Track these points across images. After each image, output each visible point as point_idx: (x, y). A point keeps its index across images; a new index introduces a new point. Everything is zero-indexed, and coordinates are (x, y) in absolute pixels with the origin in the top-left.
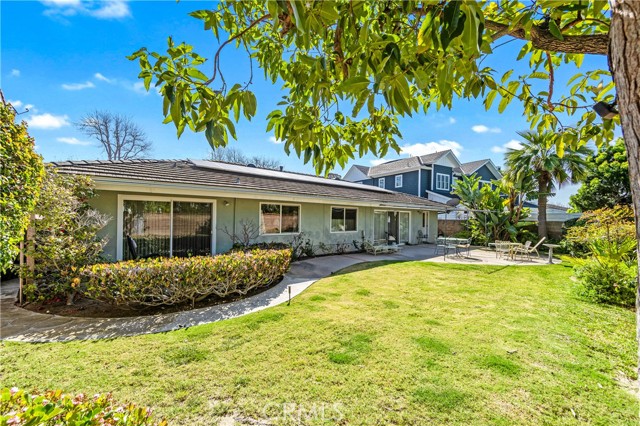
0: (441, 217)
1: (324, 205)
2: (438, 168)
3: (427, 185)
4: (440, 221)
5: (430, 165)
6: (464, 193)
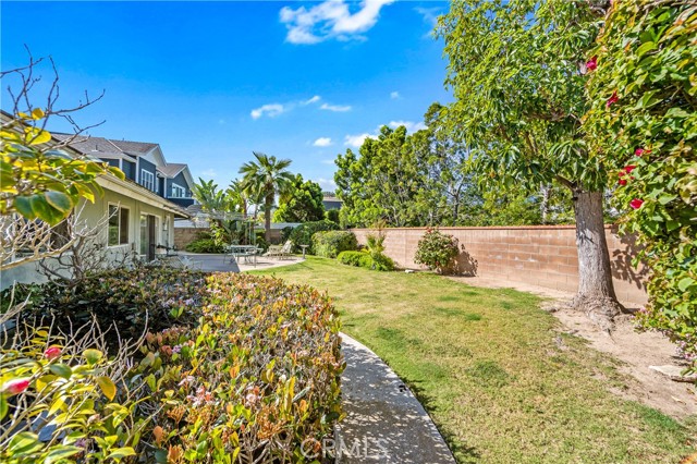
2: (145, 164)
6: (205, 199)
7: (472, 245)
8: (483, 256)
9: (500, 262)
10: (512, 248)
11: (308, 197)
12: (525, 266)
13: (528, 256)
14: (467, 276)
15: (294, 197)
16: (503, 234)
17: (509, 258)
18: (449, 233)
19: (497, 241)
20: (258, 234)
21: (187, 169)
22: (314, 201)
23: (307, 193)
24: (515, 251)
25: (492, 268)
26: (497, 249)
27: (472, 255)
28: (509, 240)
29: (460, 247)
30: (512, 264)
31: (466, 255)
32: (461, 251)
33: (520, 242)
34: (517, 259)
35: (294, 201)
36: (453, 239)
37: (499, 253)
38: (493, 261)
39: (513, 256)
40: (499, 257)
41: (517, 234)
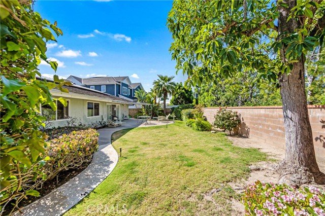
0: (130, 107)
1: (83, 100)
2: (124, 85)
3: (119, 92)
4: (129, 109)
5: (120, 82)
6: (139, 97)
7: (247, 118)
8: (253, 126)
9: (261, 130)
10: (268, 121)
11: (184, 93)
12: (275, 134)
13: (276, 128)
14: (245, 137)
15: (178, 93)
16: (262, 111)
17: (266, 128)
18: (236, 110)
19: (260, 116)
20: (160, 111)
21: (141, 85)
22: (186, 95)
23: (183, 91)
24: (269, 123)
25: (257, 134)
26: (259, 122)
27: (247, 124)
28: (266, 116)
29: (241, 119)
30: (268, 132)
31: (244, 124)
32: (242, 122)
33: (272, 117)
34: (270, 129)
35: (177, 95)
36: (238, 114)
37: (260, 124)
38: (258, 129)
39: (268, 126)
40: (261, 127)
41: (270, 112)
